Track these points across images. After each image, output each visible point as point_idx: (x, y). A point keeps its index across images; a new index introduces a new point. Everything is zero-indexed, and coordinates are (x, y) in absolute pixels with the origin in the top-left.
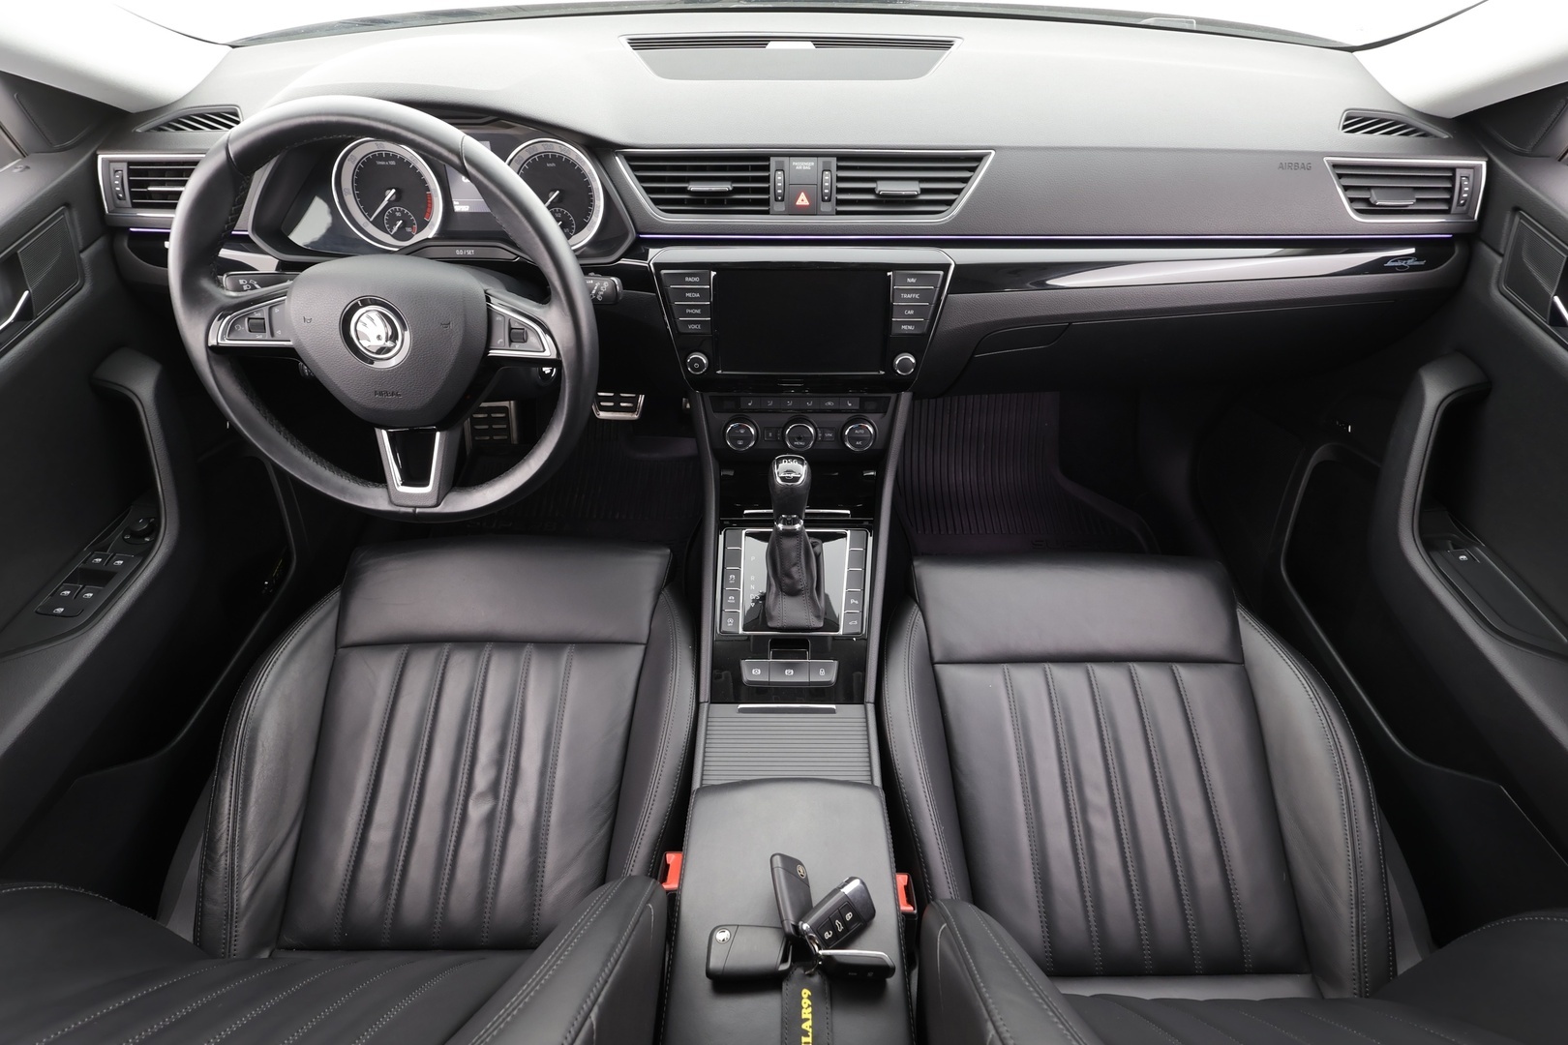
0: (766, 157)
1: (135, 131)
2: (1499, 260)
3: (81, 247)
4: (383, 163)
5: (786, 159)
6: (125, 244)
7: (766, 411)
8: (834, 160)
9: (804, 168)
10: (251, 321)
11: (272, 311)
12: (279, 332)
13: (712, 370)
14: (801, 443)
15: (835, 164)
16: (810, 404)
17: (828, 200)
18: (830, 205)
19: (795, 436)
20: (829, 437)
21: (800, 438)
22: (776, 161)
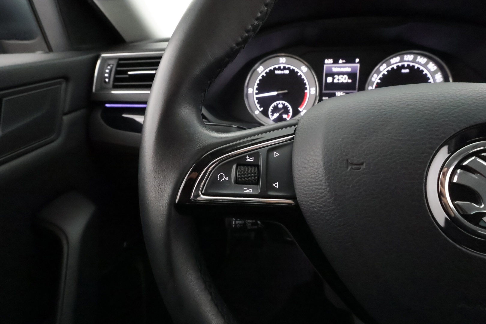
10: (240, 168)
11: (271, 154)
12: (276, 185)
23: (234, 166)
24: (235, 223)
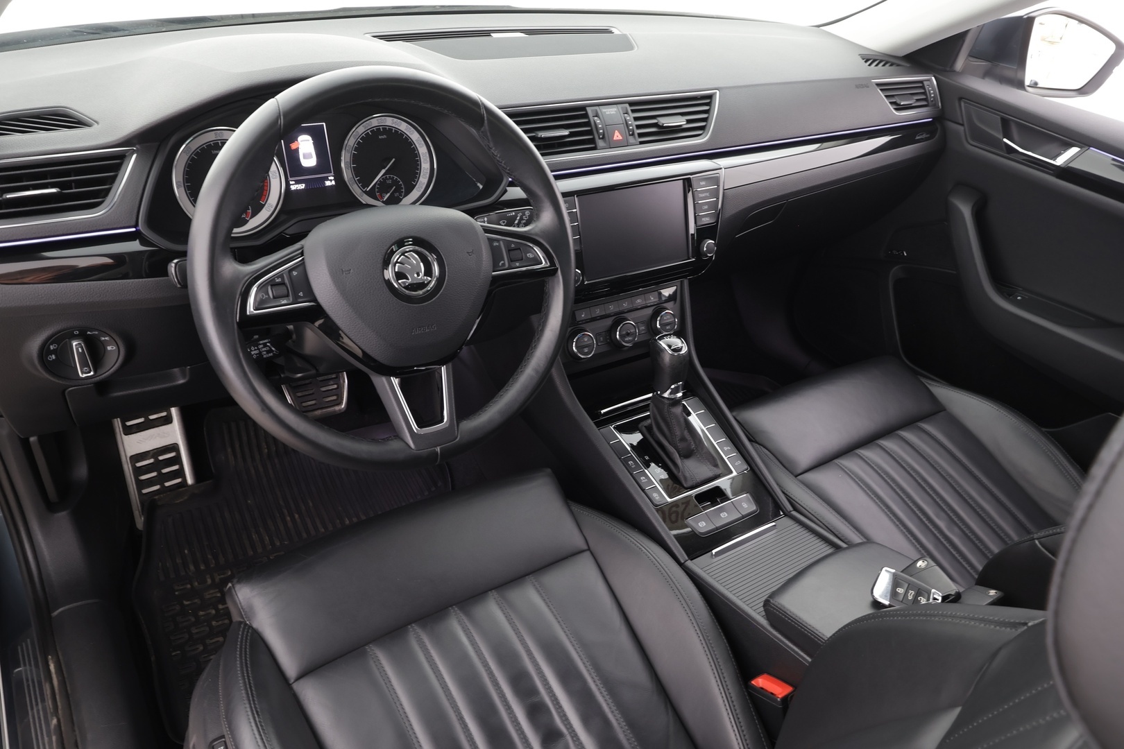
0: (583, 108)
2: (961, 128)
5: (597, 108)
7: (595, 319)
8: (627, 105)
9: (611, 113)
10: (273, 287)
11: (291, 273)
12: (301, 294)
13: (583, 281)
14: (630, 338)
15: (629, 109)
16: (626, 305)
17: (633, 134)
18: (635, 138)
19: (624, 333)
20: (643, 330)
21: (628, 334)
22: (592, 110)
23: (270, 287)
24: (251, 354)
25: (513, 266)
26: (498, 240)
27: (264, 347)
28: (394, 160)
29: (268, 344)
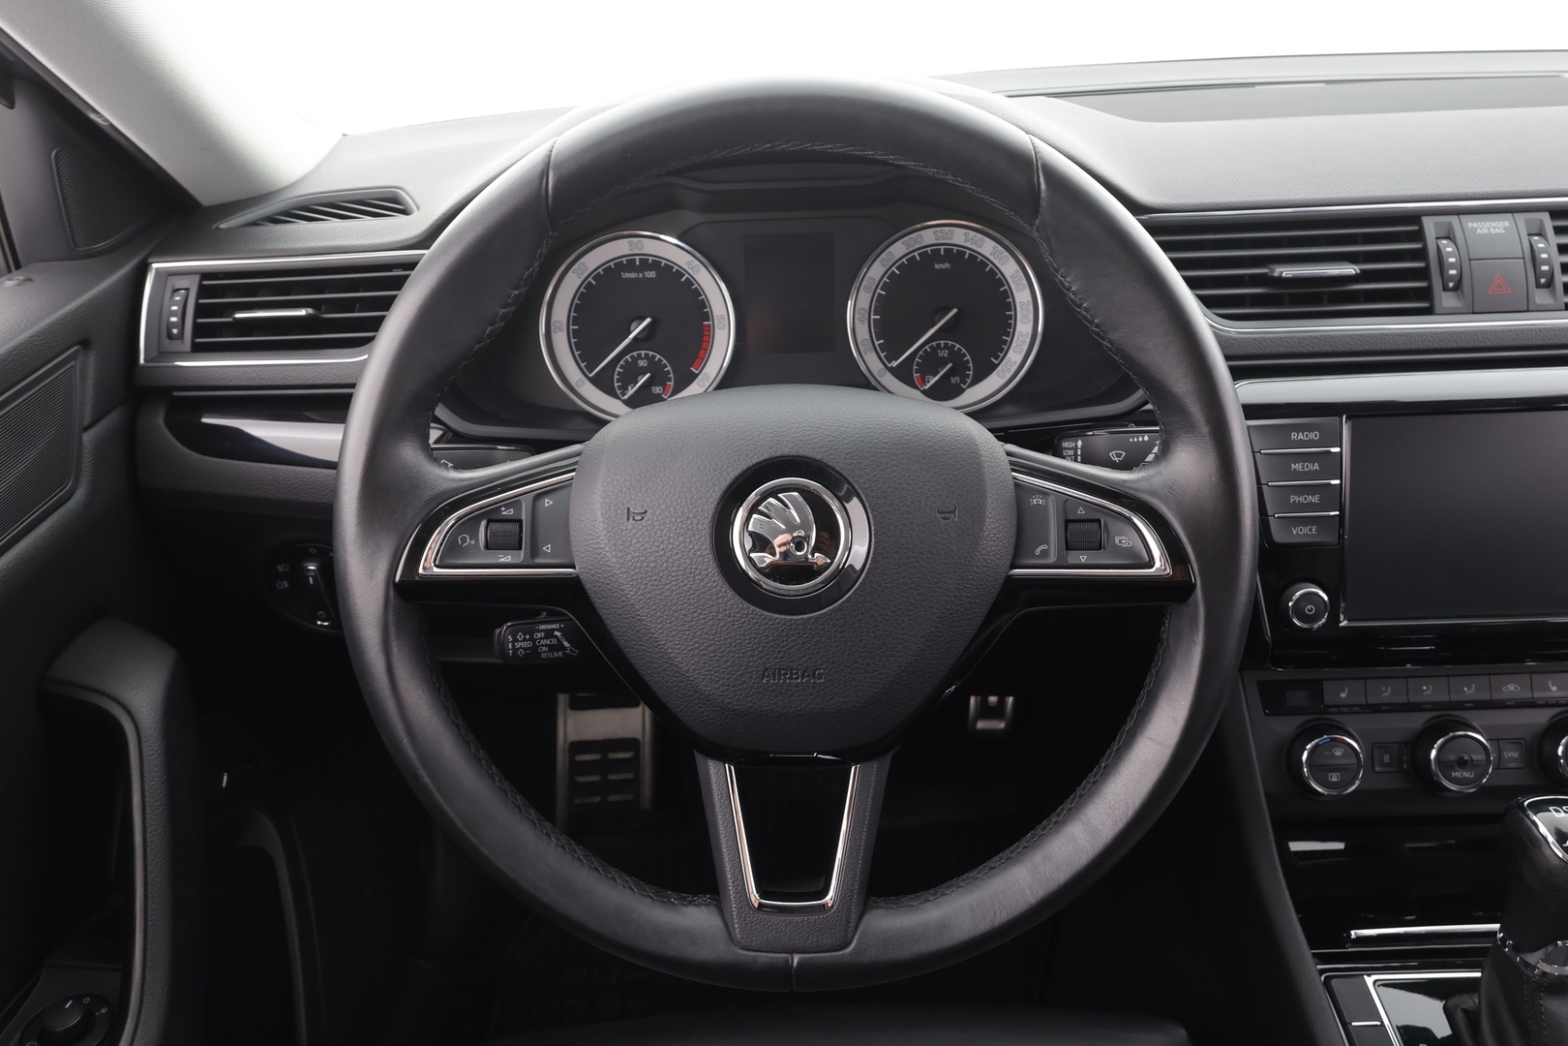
0: (1415, 218)
1: (217, 228)
3: (87, 420)
4: (633, 275)
5: (1454, 219)
6: (160, 421)
7: (1376, 709)
8: (1546, 217)
9: (1492, 231)
10: (494, 526)
11: (539, 503)
12: (547, 548)
13: (1334, 619)
14: (1467, 774)
15: (1549, 225)
16: (1469, 691)
17: (1550, 284)
18: (1553, 293)
19: (1453, 757)
20: (1513, 760)
21: (1462, 763)
22: (1436, 224)
23: (483, 523)
24: (514, 646)
25: (1071, 561)
26: (1044, 493)
27: (546, 638)
28: (955, 310)
29: (557, 633)
